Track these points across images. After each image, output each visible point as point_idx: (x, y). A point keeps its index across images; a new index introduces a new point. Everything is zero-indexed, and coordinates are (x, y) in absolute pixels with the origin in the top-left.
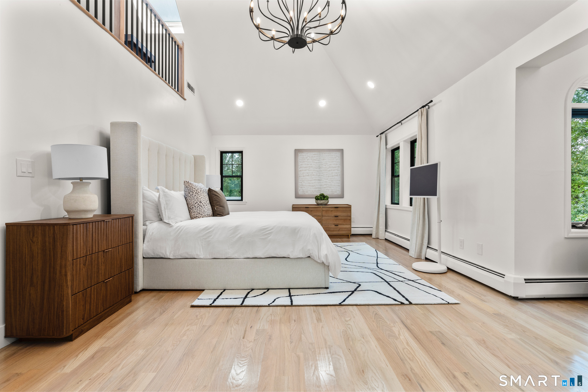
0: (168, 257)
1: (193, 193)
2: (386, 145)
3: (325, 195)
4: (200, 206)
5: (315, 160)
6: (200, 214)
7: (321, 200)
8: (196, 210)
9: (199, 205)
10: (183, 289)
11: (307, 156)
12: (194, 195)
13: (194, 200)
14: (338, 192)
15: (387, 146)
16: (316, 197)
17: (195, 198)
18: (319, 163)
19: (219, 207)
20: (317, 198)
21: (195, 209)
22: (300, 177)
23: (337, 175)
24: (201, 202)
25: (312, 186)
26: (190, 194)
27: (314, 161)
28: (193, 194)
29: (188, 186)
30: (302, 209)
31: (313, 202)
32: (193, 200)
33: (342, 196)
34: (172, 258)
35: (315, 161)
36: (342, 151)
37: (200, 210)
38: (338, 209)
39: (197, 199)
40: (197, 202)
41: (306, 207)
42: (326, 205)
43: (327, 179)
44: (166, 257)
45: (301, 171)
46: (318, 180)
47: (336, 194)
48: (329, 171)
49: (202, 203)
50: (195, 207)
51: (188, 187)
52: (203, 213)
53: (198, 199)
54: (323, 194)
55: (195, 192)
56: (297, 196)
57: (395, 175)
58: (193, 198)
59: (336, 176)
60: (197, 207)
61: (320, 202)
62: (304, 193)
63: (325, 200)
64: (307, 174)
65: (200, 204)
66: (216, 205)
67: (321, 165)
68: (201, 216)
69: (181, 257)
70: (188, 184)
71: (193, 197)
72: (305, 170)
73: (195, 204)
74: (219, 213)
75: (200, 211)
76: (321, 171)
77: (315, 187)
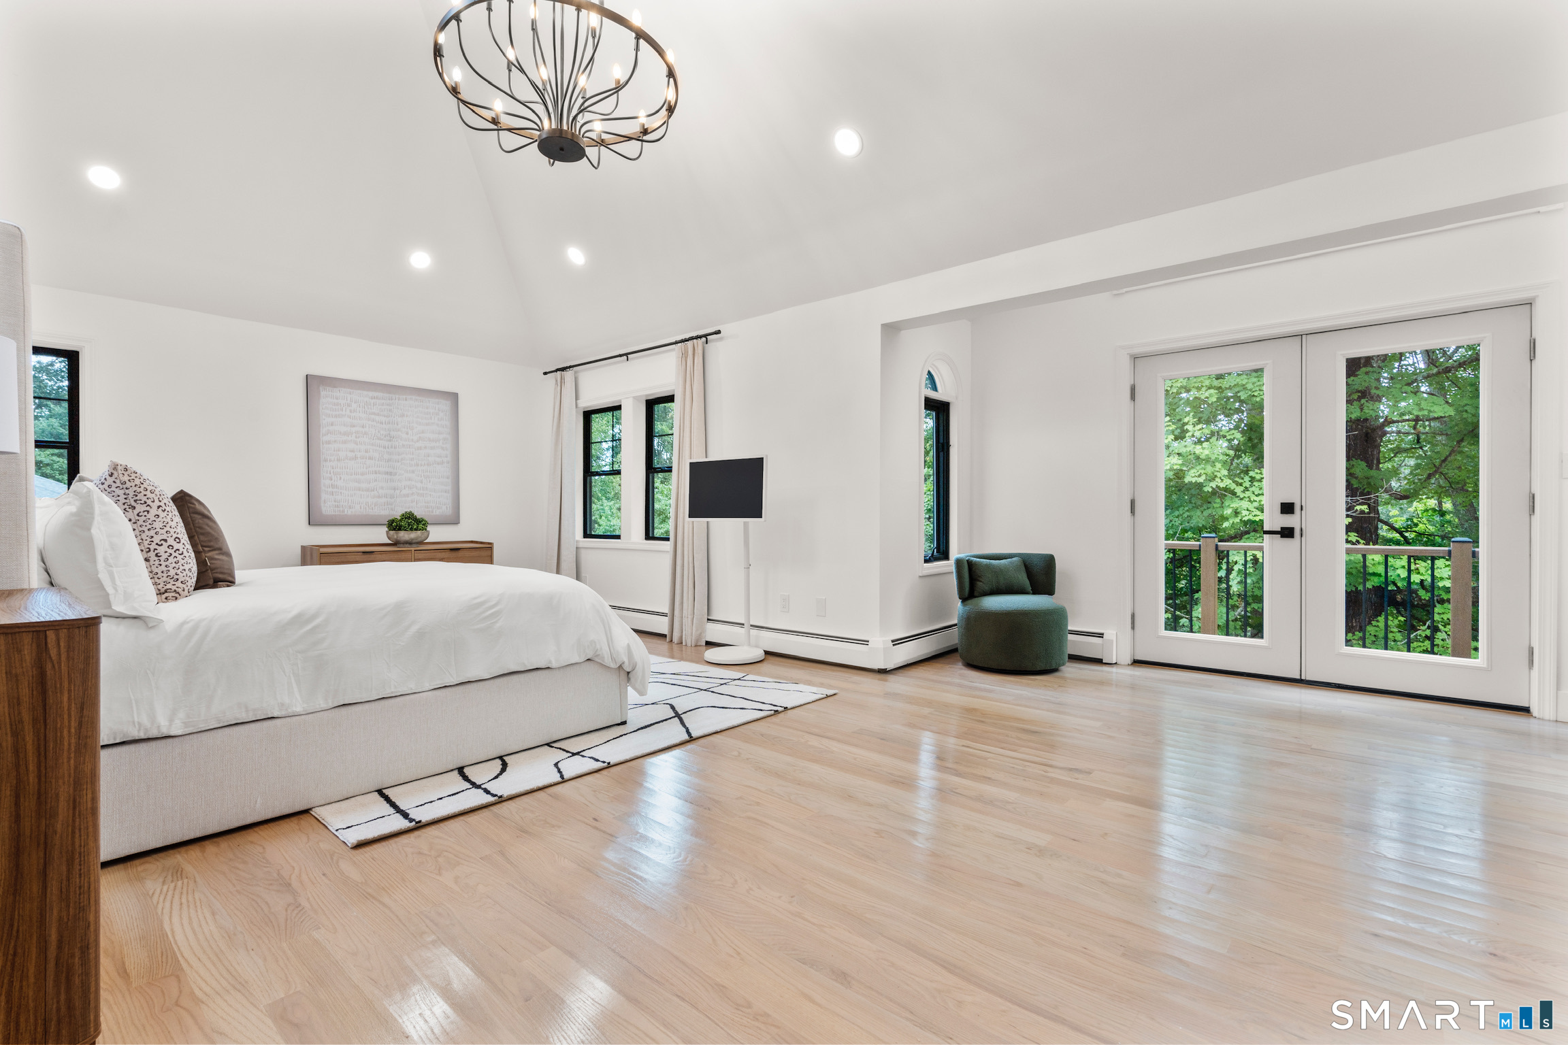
0: (165, 731)
1: (148, 508)
2: (577, 398)
3: (418, 517)
4: (176, 554)
5: (374, 414)
6: (179, 581)
7: (411, 529)
8: (163, 568)
9: (172, 551)
10: (227, 829)
11: (349, 399)
12: (151, 516)
13: (152, 533)
14: (446, 509)
15: (578, 401)
16: (393, 521)
17: (158, 525)
18: (389, 423)
19: (217, 554)
20: (394, 525)
21: (157, 562)
22: (326, 461)
23: (442, 463)
24: (178, 540)
25: (367, 490)
26: (136, 512)
27: (373, 416)
28: (148, 512)
29: (127, 482)
30: (350, 557)
31: (380, 535)
32: (147, 532)
33: (454, 520)
34: (179, 732)
35: (377, 418)
36: (454, 397)
37: (177, 566)
38: (460, 553)
39: (166, 529)
40: (166, 541)
41: (364, 553)
42: (421, 543)
43: (413, 472)
44: (154, 733)
45: (329, 442)
46: (387, 473)
47: (438, 513)
48: (420, 448)
49: (182, 543)
50: (157, 558)
51: (128, 485)
52: (188, 579)
53: (168, 529)
54: (411, 512)
55: (157, 503)
56: (314, 519)
57: (594, 469)
58: (150, 527)
59: (438, 464)
60: (164, 556)
61: (404, 535)
62: (341, 509)
63: (420, 530)
64: (350, 455)
65: (176, 546)
66: (206, 549)
67: (393, 431)
68: (184, 586)
69: (219, 723)
70: (126, 473)
71: (150, 522)
72: (345, 442)
73: (157, 547)
74: (221, 576)
75: (179, 572)
76: (395, 448)
77: (376, 492)
